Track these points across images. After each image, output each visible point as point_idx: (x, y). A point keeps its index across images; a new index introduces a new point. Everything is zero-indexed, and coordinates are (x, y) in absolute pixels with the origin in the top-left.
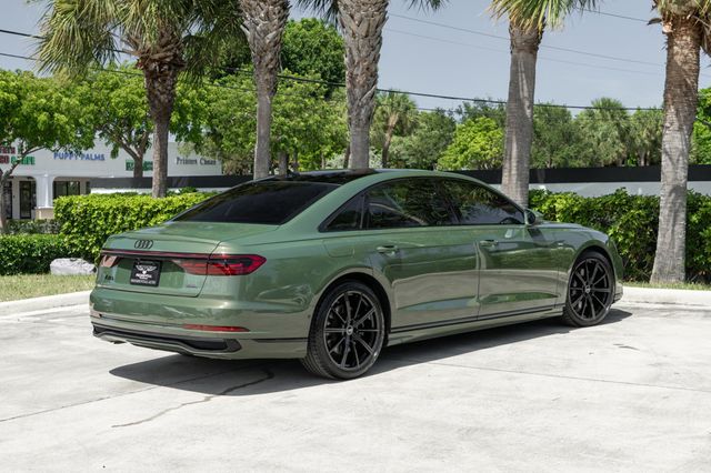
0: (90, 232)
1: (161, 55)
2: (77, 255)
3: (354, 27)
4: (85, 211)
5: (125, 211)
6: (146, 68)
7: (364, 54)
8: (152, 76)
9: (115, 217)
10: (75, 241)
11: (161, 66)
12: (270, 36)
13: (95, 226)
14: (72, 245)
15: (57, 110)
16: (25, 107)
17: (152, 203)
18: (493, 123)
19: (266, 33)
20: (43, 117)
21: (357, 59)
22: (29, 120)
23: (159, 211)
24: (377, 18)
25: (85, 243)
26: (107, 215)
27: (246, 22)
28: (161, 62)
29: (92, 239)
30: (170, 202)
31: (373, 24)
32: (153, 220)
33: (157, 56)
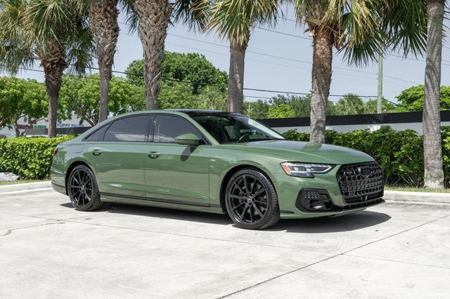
0: (16, 158)
1: (53, 59)
2: (10, 171)
3: (147, 39)
4: (12, 146)
5: (32, 145)
6: (44, 66)
7: (152, 55)
8: (47, 71)
9: (27, 150)
10: (9, 163)
11: (52, 65)
12: (107, 46)
13: (18, 155)
14: (8, 165)
15: (43, 98)
16: (25, 97)
17: (46, 141)
18: (288, 107)
19: (105, 44)
20: (34, 102)
21: (149, 58)
22: (27, 103)
23: (49, 145)
24: (160, 34)
25: (13, 164)
26: (23, 148)
27: (94, 39)
28: (52, 63)
29: (17, 162)
30: (55, 140)
31: (158, 38)
32: (46, 151)
33: (50, 60)
